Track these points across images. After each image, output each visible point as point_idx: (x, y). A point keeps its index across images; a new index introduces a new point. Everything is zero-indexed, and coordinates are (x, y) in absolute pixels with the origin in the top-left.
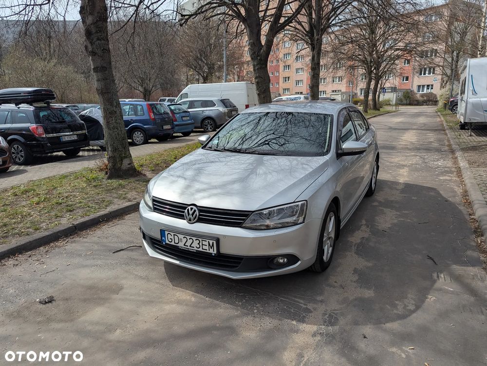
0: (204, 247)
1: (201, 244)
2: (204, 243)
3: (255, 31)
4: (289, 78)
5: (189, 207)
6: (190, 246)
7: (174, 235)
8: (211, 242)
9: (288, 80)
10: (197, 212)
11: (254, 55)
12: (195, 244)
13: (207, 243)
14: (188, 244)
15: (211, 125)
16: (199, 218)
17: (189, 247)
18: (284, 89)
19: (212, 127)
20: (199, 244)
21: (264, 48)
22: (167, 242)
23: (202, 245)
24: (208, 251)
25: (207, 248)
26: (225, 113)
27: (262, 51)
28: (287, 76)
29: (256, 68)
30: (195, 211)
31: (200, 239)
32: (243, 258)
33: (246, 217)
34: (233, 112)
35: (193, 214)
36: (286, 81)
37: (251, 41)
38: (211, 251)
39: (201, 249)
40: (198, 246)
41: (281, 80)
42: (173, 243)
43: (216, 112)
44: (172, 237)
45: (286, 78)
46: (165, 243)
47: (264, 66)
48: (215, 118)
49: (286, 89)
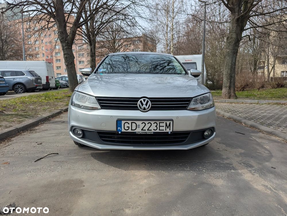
0: (161, 128)
1: (158, 126)
2: (161, 124)
3: (63, 25)
4: (60, 67)
5: (142, 100)
6: (148, 130)
7: (132, 123)
8: (168, 123)
9: (60, 68)
10: (150, 103)
11: (63, 40)
12: (153, 127)
13: (164, 125)
14: (146, 128)
15: (22, 88)
16: (151, 106)
17: (146, 131)
18: (57, 74)
19: (23, 90)
20: (156, 126)
21: (71, 36)
22: (123, 130)
23: (160, 126)
24: (165, 131)
25: (164, 128)
26: (33, 80)
27: (68, 37)
28: (59, 66)
29: (65, 48)
30: (148, 102)
31: (158, 122)
32: (190, 133)
33: (189, 102)
34: (38, 80)
35: (146, 105)
36: (58, 69)
37: (60, 30)
38: (168, 130)
39: (158, 131)
40: (156, 128)
41: (55, 68)
42: (130, 131)
43: (26, 79)
44: (130, 126)
45: (58, 67)
46: (122, 132)
47: (70, 47)
48: (25, 84)
49: (59, 74)
